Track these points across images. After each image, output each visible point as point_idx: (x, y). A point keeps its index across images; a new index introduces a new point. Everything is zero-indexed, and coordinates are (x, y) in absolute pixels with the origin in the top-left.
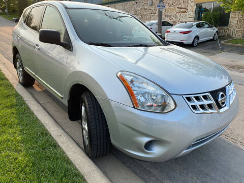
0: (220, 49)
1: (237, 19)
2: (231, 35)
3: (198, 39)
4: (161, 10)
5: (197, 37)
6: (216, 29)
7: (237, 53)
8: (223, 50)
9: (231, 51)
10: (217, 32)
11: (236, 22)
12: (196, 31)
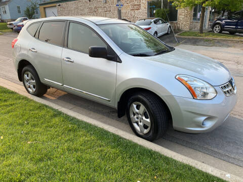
0: (176, 42)
1: (183, 14)
2: (180, 28)
3: (157, 34)
4: (120, 9)
5: (156, 33)
6: (169, 25)
7: (191, 44)
8: (179, 42)
9: (185, 43)
10: (170, 26)
11: (183, 17)
12: (155, 28)
